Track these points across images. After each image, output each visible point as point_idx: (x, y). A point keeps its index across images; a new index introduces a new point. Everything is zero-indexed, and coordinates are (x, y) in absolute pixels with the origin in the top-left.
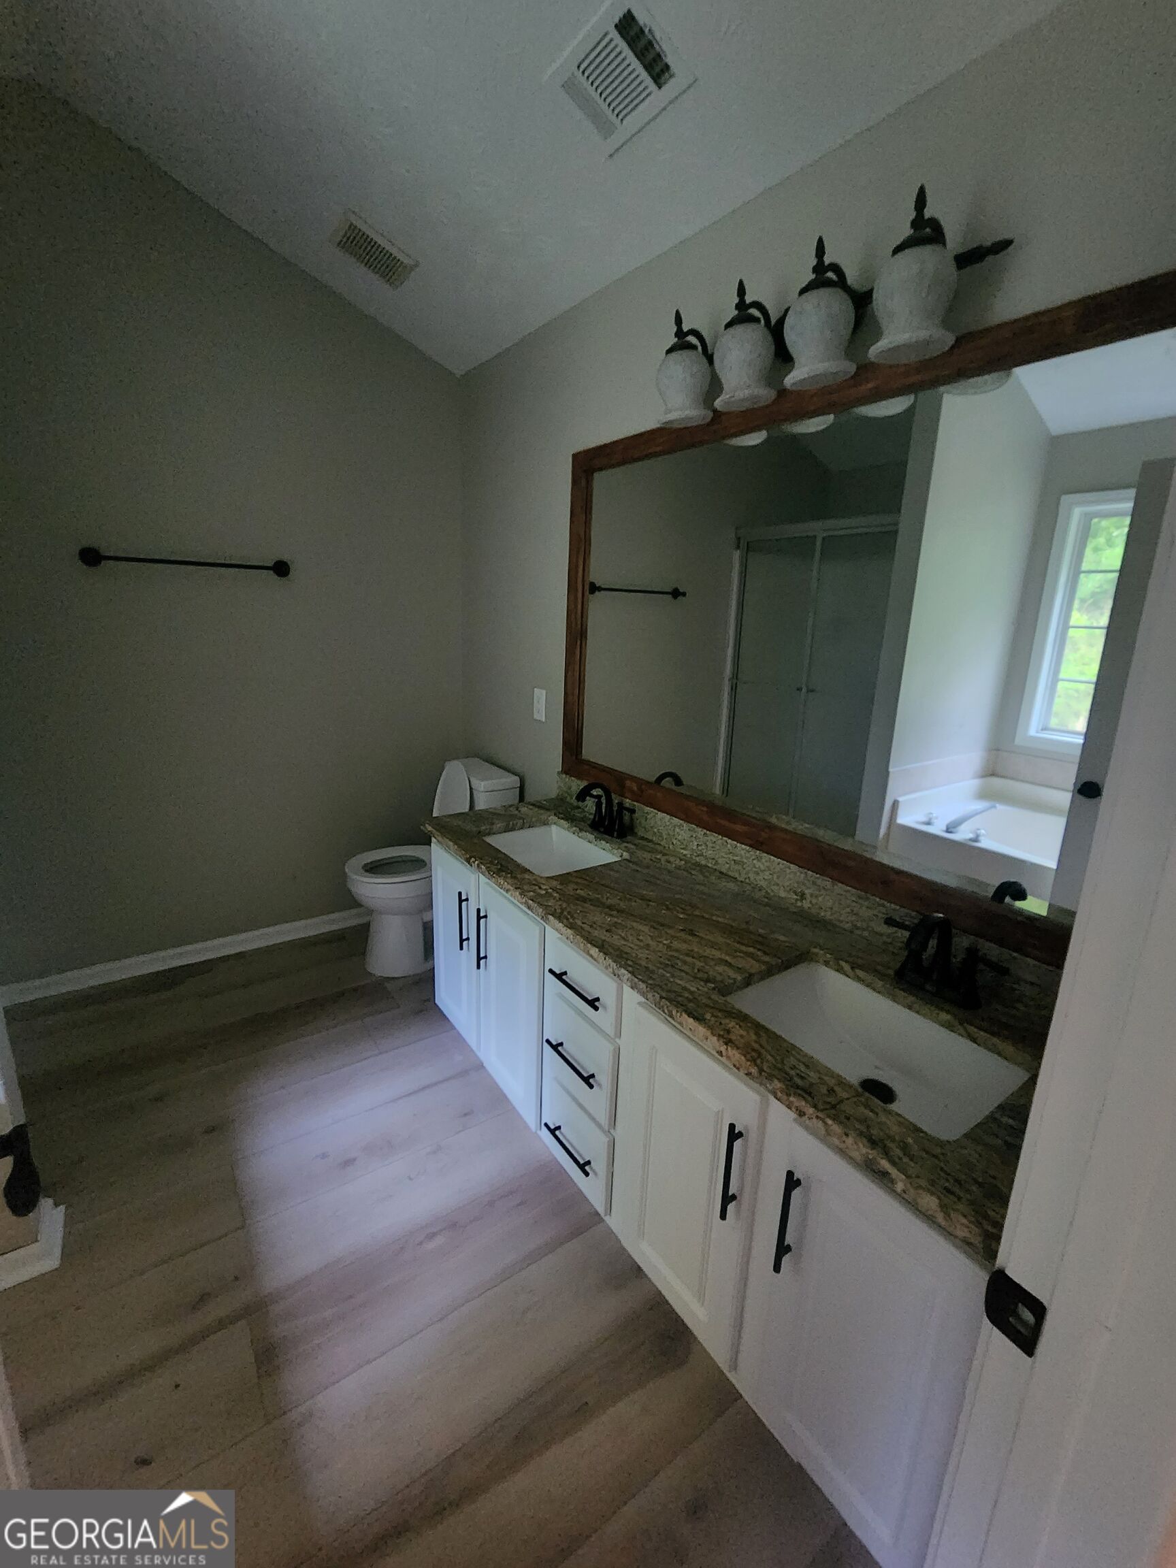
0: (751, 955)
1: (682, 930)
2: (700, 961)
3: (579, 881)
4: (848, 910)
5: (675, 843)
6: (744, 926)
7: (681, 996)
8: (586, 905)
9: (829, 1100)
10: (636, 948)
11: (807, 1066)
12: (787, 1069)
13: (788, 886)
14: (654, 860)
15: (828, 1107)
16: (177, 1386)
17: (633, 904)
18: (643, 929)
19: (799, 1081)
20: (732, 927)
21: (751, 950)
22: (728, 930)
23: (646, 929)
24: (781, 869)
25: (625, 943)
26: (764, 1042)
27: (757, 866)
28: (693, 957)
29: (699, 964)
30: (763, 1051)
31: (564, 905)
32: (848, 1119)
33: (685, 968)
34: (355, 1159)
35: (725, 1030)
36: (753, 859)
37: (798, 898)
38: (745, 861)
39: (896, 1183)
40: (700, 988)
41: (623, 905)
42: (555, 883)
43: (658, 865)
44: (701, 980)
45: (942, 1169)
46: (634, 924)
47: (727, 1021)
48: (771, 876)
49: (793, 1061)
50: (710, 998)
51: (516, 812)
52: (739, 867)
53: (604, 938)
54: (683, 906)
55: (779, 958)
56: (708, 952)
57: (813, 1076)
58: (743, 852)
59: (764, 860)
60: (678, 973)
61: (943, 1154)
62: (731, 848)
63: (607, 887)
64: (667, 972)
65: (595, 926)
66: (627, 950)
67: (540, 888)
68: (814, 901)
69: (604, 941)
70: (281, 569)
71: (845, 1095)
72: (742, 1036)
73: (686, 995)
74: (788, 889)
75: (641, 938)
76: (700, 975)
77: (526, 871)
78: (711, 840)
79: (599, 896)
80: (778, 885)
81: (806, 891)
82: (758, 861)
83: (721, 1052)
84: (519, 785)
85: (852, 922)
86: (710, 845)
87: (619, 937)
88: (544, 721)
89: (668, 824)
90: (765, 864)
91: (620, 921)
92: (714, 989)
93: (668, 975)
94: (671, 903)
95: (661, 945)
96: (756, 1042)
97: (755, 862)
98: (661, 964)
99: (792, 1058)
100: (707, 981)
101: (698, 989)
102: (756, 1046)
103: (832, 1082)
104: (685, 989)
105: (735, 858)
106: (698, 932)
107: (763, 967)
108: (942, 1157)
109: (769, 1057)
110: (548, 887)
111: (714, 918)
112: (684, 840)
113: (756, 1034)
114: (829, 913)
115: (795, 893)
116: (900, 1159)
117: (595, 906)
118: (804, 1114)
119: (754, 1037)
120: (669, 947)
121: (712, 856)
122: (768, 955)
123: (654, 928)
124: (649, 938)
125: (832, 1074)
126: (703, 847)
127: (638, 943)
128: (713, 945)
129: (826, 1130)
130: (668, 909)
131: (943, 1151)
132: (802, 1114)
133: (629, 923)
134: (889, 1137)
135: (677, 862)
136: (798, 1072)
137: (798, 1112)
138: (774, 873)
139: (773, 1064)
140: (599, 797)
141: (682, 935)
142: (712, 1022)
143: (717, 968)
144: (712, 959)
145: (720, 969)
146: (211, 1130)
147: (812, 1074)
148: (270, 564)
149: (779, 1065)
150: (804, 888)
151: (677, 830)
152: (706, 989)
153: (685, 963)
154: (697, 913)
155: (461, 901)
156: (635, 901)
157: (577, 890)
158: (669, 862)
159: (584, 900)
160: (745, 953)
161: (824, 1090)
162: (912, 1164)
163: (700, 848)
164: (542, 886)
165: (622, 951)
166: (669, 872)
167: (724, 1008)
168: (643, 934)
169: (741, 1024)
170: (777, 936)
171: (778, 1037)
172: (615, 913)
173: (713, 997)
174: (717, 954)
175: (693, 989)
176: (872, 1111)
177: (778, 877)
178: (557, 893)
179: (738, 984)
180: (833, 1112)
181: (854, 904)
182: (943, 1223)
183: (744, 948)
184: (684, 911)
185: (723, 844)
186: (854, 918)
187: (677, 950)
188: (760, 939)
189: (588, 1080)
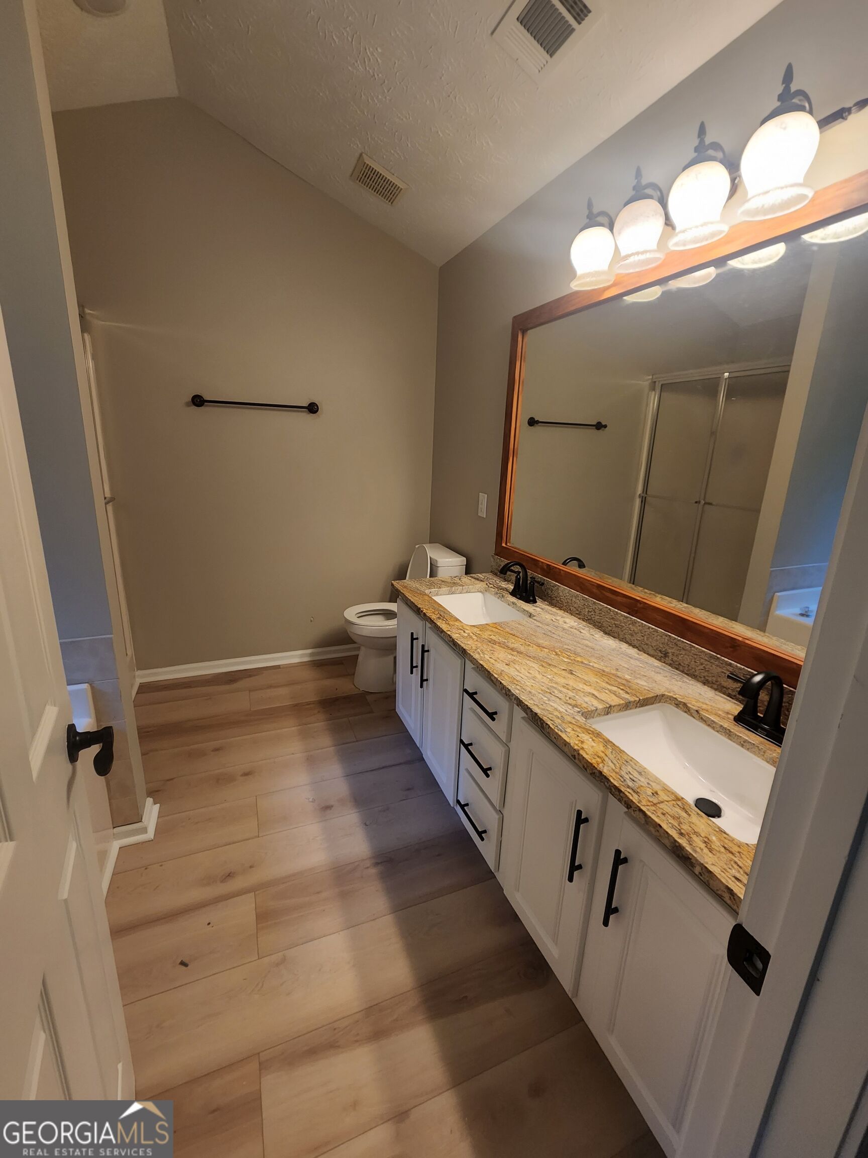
0: (614, 693)
1: (564, 670)
2: (573, 692)
3: (494, 629)
4: (702, 667)
5: (572, 609)
6: (614, 672)
7: (551, 714)
8: (495, 646)
9: (651, 799)
10: (526, 678)
11: (640, 773)
12: (623, 773)
13: (655, 646)
14: (554, 620)
15: (649, 804)
16: (209, 924)
17: (531, 648)
18: (534, 666)
19: (630, 784)
20: (604, 671)
21: (615, 689)
22: (602, 673)
23: (536, 666)
24: (650, 632)
25: (518, 674)
26: (608, 752)
27: (632, 630)
28: (568, 689)
29: (571, 694)
30: (606, 759)
31: (479, 645)
32: (664, 814)
33: (560, 695)
34: (332, 806)
35: (579, 740)
36: (629, 624)
37: (663, 655)
38: (623, 625)
39: (695, 867)
40: (568, 710)
41: (522, 649)
42: (475, 630)
43: (556, 624)
44: (570, 704)
45: (736, 863)
46: (528, 662)
47: (583, 735)
48: (642, 638)
49: (629, 769)
50: (574, 718)
51: (459, 581)
52: (619, 630)
53: (503, 669)
54: (569, 654)
55: (637, 697)
56: (581, 686)
57: (643, 781)
58: (622, 618)
59: (637, 625)
60: (553, 698)
61: (739, 852)
62: (613, 615)
63: (514, 635)
64: (545, 697)
65: (498, 660)
66: (518, 678)
67: (464, 632)
68: (675, 659)
69: (503, 671)
70: (312, 408)
71: (666, 798)
72: (592, 747)
73: (556, 713)
74: (655, 648)
75: (531, 672)
76: (570, 701)
77: (457, 620)
78: (599, 608)
79: (506, 641)
80: (647, 644)
81: (670, 651)
82: (633, 625)
83: (575, 755)
84: (465, 564)
85: (704, 677)
86: (598, 612)
87: (514, 670)
88: (485, 517)
89: (567, 594)
90: (639, 628)
91: (517, 659)
92: (579, 712)
93: (546, 699)
94: (560, 651)
95: (545, 678)
96: (603, 752)
97: (631, 626)
98: (542, 690)
99: (630, 767)
100: (576, 706)
101: (566, 710)
102: (602, 755)
103: (657, 787)
104: (556, 709)
105: (616, 622)
106: (576, 672)
107: (622, 702)
108: (738, 854)
109: (611, 764)
110: (469, 632)
111: (591, 664)
112: (579, 607)
113: (605, 746)
114: (687, 669)
115: (660, 651)
116: (702, 850)
117: (501, 647)
118: (631, 807)
119: (602, 749)
120: (551, 680)
121: (599, 620)
122: (628, 694)
123: (543, 666)
124: (537, 672)
125: (658, 781)
126: (592, 613)
127: (528, 675)
128: (586, 683)
129: (646, 821)
130: (557, 654)
131: (740, 850)
132: (629, 806)
133: (525, 661)
134: (695, 833)
135: (571, 624)
136: (631, 777)
137: (626, 806)
138: (645, 635)
139: (612, 769)
140: (519, 573)
141: (563, 672)
142: (571, 734)
143: (585, 698)
144: (583, 692)
145: (587, 699)
146: (246, 774)
147: (642, 779)
148: (306, 405)
149: (617, 770)
150: (667, 647)
151: (574, 599)
152: (572, 712)
153: (561, 692)
154: (579, 659)
155: (413, 639)
156: (532, 647)
157: (491, 635)
158: (565, 623)
159: (494, 642)
160: (610, 691)
161: (649, 792)
162: (710, 855)
163: (590, 614)
164: (466, 631)
165: (514, 679)
166: (564, 629)
167: (584, 726)
168: (533, 669)
169: (594, 738)
170: (639, 681)
171: (622, 751)
172: (515, 653)
173: (576, 717)
174: (588, 689)
175: (561, 710)
176: (686, 812)
177: (648, 639)
178: (476, 636)
179: (598, 711)
180: (653, 808)
181: (706, 663)
182: (729, 902)
183: (610, 687)
184: (569, 657)
185: (607, 612)
186: (706, 674)
187: (556, 683)
188: (624, 682)
189: (486, 771)
